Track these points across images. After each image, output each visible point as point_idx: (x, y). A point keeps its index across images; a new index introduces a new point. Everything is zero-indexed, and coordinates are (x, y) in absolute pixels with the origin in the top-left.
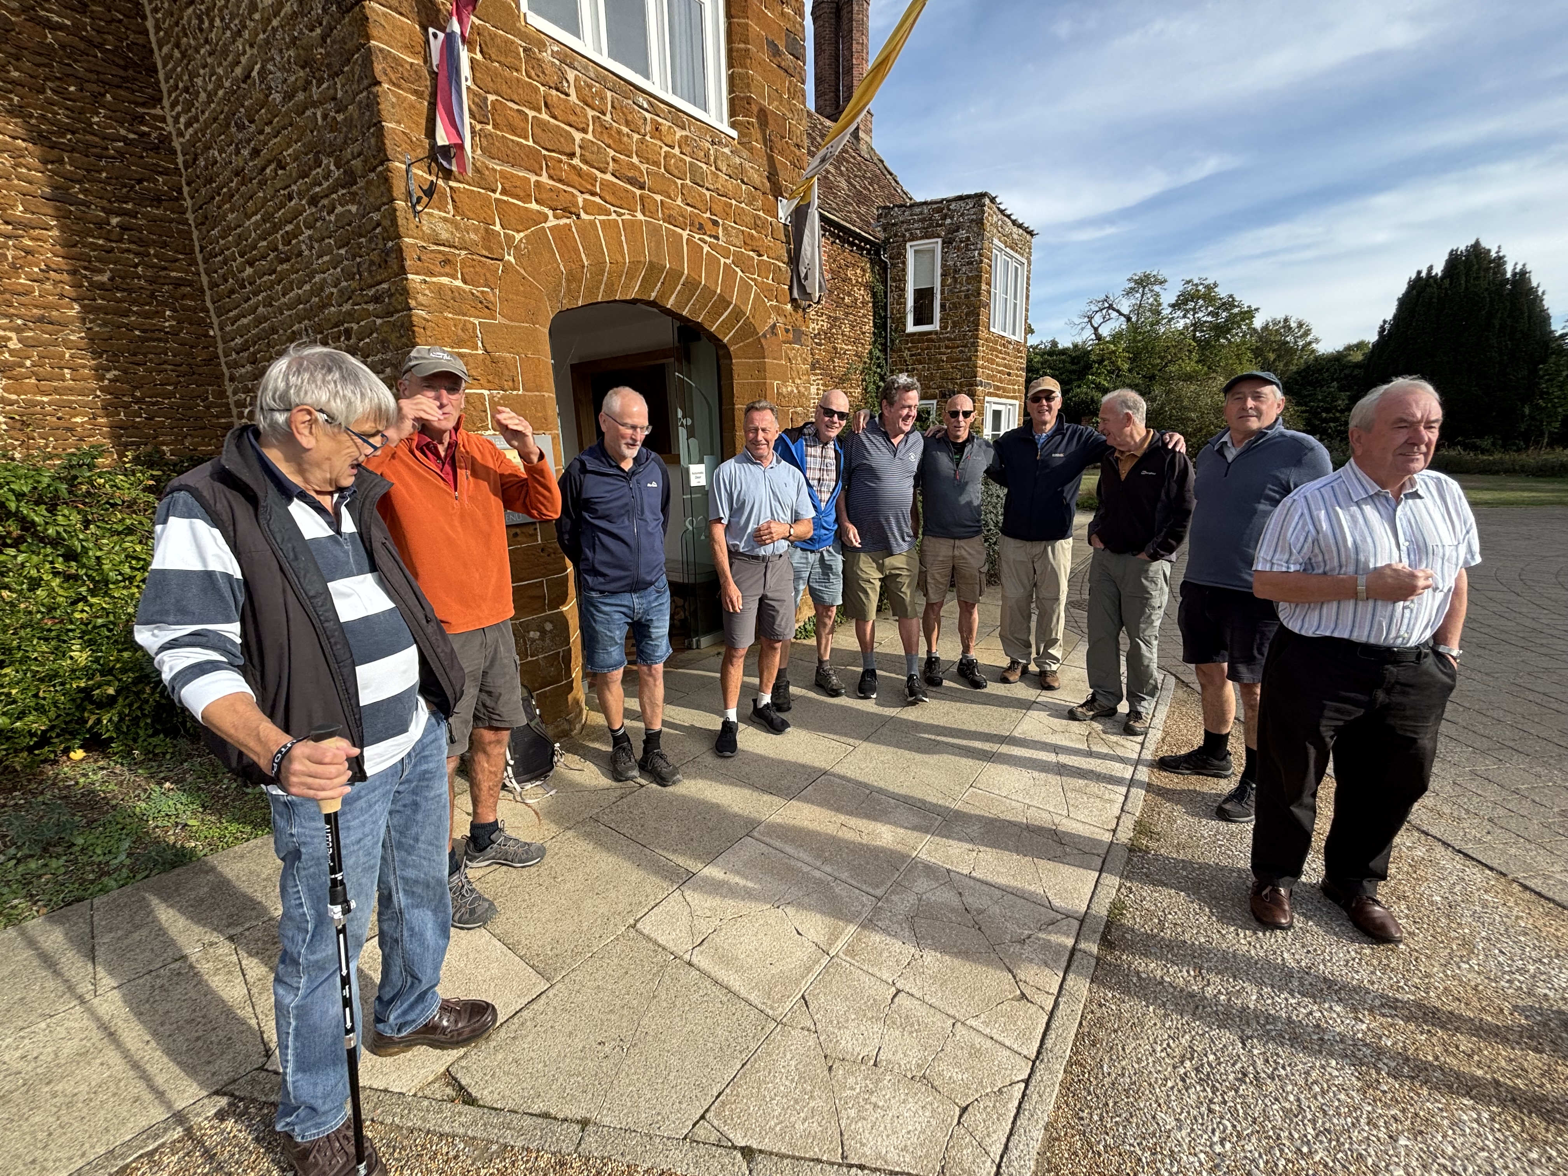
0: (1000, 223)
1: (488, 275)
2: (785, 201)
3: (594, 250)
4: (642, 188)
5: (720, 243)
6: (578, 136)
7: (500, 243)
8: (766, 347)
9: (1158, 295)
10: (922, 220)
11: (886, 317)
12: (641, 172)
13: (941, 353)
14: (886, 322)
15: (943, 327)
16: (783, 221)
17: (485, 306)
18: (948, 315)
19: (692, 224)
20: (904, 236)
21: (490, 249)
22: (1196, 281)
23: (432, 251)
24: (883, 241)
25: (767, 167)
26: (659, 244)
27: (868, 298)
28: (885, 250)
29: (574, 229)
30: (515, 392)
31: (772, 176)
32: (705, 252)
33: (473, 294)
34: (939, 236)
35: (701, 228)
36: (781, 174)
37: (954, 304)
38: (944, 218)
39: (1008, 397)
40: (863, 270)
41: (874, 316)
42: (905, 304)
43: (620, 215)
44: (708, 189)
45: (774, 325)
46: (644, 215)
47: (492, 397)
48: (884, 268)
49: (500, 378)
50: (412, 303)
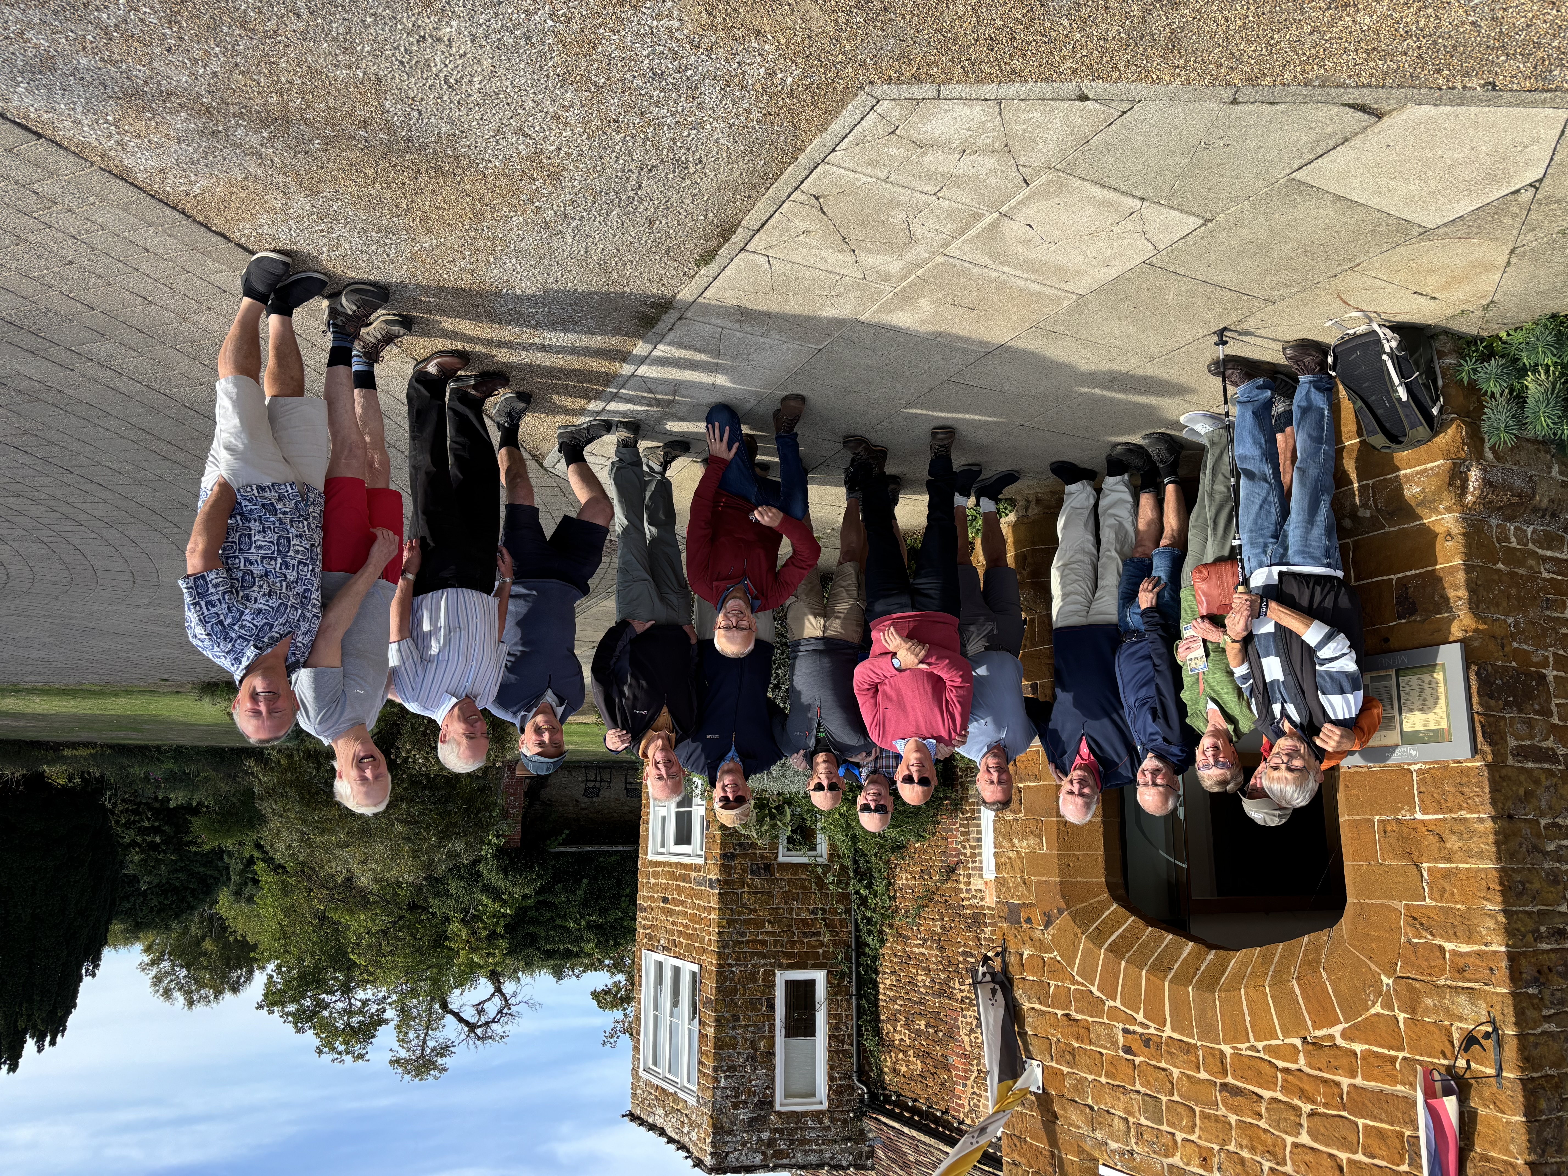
0: (685, 1130)
1: (1413, 958)
2: (1033, 1089)
3: (1285, 1000)
4: (1225, 1086)
5: (1121, 1026)
6: (1305, 1138)
7: (1398, 998)
8: (1059, 897)
9: (402, 1041)
10: (804, 1142)
11: (859, 997)
12: (1225, 1104)
13: (773, 934)
14: (859, 989)
15: (770, 976)
16: (1035, 1063)
17: (1417, 920)
18: (763, 993)
19: (1158, 1046)
20: (833, 1120)
21: (1412, 989)
22: (348, 1058)
23: (1477, 981)
24: (863, 1114)
25: (1058, 1130)
26: (1202, 1016)
27: (887, 1027)
28: (862, 1101)
29: (1309, 1023)
30: (1384, 817)
31: (1050, 1119)
32: (1142, 1012)
33: (1432, 934)
34: (779, 1114)
35: (1147, 1041)
36: (1039, 1124)
37: (754, 1008)
38: (771, 1143)
39: (667, 864)
40: (895, 1071)
41: (877, 1000)
42: (829, 1015)
43: (1253, 1048)
44: (1138, 1092)
45: (1047, 925)
46: (1221, 1052)
47: (1412, 811)
48: (863, 1074)
49: (1401, 834)
50: (1501, 918)
